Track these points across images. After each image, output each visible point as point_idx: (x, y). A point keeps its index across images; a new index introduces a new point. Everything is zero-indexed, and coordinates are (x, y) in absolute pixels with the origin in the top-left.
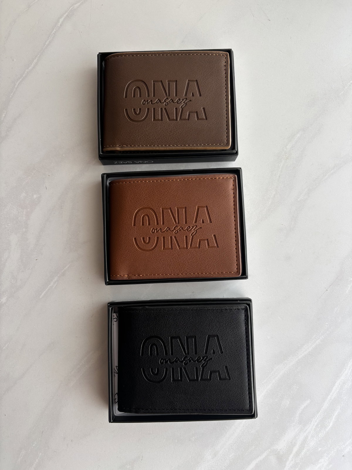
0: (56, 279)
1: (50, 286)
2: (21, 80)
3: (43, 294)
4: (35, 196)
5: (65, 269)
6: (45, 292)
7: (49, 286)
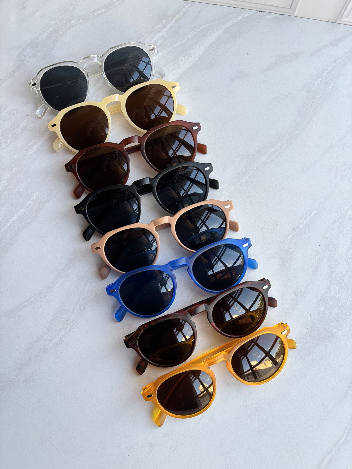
0: (301, 226)
1: (306, 221)
2: (340, 443)
3: (314, 213)
4: (322, 308)
5: (292, 235)
6: (312, 216)
7: (308, 220)
